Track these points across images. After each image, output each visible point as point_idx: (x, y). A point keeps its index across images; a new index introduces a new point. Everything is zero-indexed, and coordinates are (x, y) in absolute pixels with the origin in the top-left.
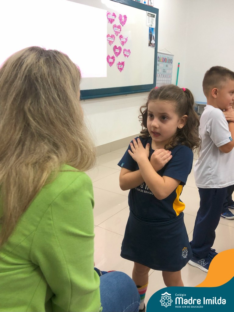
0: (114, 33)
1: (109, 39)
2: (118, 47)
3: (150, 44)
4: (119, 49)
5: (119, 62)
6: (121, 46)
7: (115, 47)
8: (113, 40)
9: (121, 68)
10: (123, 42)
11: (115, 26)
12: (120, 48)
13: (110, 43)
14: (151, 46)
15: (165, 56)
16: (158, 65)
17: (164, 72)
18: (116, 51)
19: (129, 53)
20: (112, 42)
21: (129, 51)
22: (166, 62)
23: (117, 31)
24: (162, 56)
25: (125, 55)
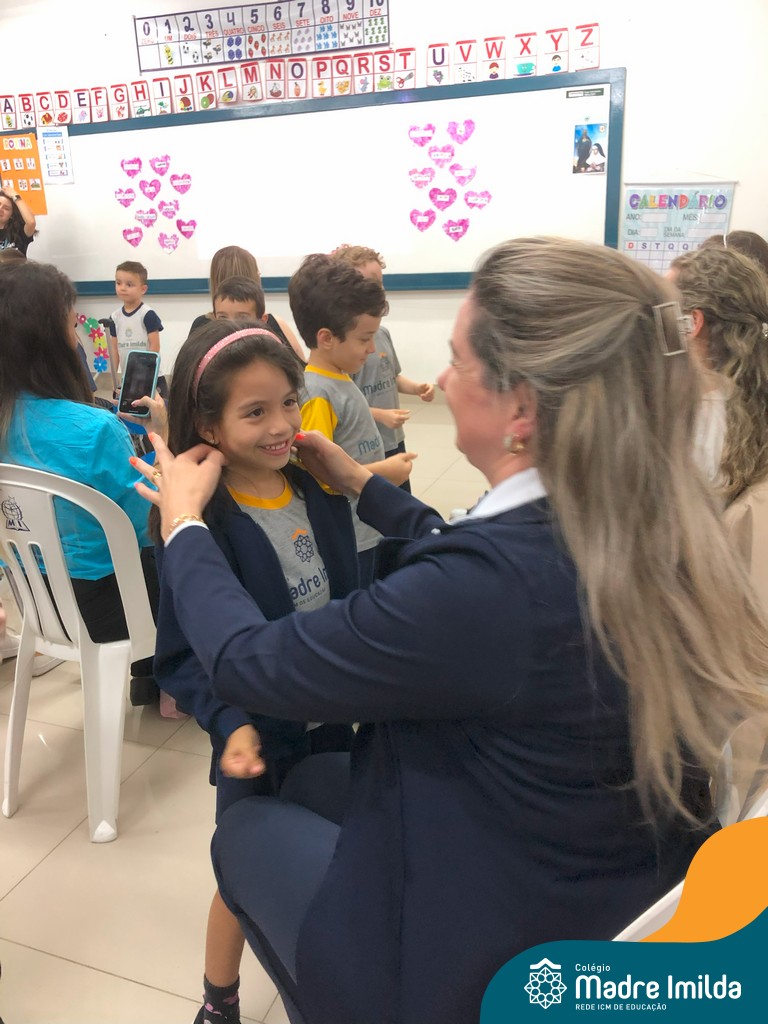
0: (432, 165)
1: (415, 177)
2: (443, 190)
3: (581, 166)
4: (449, 194)
5: (450, 221)
6: (457, 188)
7: (434, 193)
8: (428, 179)
9: (456, 234)
10: (463, 178)
11: (435, 150)
12: (452, 193)
13: (418, 184)
14: (585, 171)
15: (674, 191)
16: (631, 217)
17: (673, 235)
18: (440, 198)
19: (486, 199)
20: (426, 183)
21: (486, 194)
22: (682, 206)
23: (440, 157)
24: (655, 191)
25: (469, 204)
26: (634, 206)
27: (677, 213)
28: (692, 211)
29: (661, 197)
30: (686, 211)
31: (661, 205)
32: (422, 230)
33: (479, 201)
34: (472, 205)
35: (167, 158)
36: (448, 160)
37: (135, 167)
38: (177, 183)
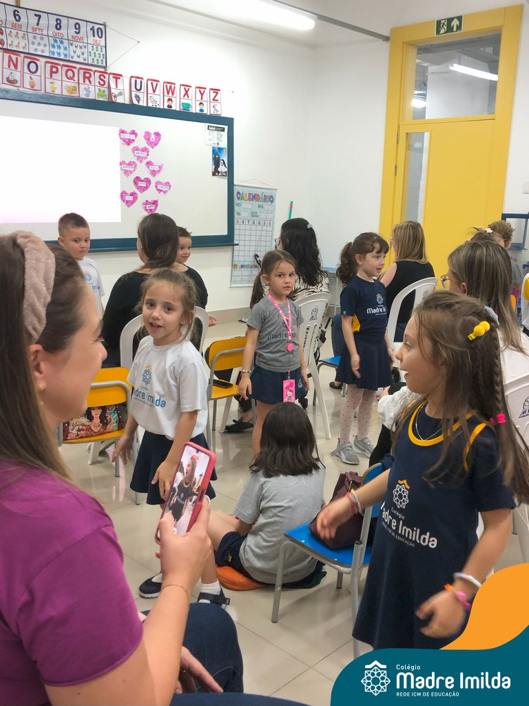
0: (134, 159)
1: (124, 167)
2: (142, 179)
4: (145, 182)
5: (147, 201)
6: (151, 177)
7: (137, 180)
8: (133, 169)
10: (154, 171)
11: (136, 149)
12: (148, 181)
13: (126, 173)
14: (218, 175)
15: (254, 192)
16: (238, 205)
17: (255, 216)
18: (140, 184)
19: (168, 187)
20: (131, 172)
21: (168, 184)
22: (258, 200)
23: (140, 155)
24: (246, 191)
25: (158, 190)
26: (238, 198)
27: (255, 203)
28: (261, 203)
29: (249, 194)
30: (259, 203)
31: (249, 199)
32: (129, 206)
33: (164, 189)
34: (160, 191)
36: (145, 158)
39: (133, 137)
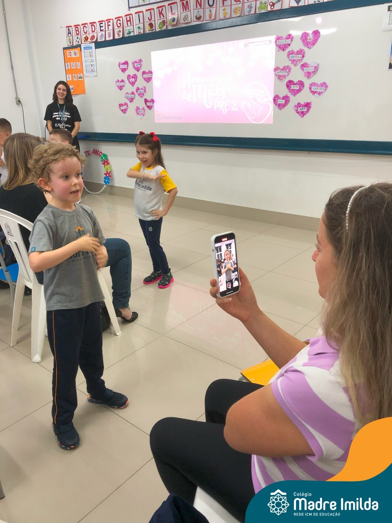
0: (289, 63)
1: (278, 73)
2: (296, 82)
4: (299, 85)
5: (299, 104)
6: (305, 80)
7: (290, 83)
8: (286, 74)
9: (303, 112)
10: (309, 73)
11: (290, 53)
12: (301, 84)
13: (280, 78)
18: (293, 87)
19: (324, 88)
20: (284, 77)
21: (324, 85)
23: (295, 58)
25: (312, 92)
32: (280, 109)
33: (319, 90)
34: (314, 93)
35: (141, 61)
36: (300, 60)
37: (125, 67)
38: (145, 76)
39: (288, 41)
